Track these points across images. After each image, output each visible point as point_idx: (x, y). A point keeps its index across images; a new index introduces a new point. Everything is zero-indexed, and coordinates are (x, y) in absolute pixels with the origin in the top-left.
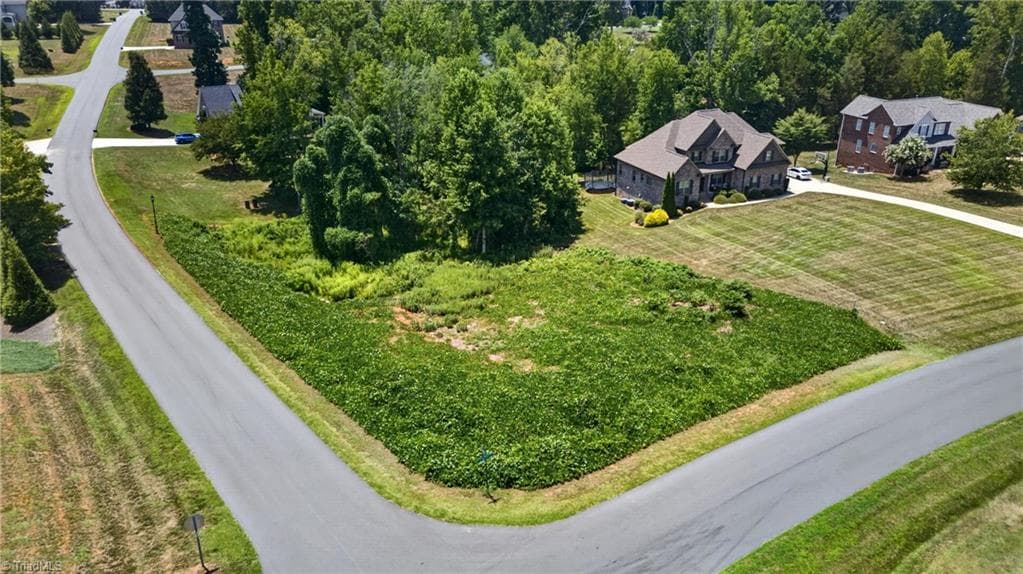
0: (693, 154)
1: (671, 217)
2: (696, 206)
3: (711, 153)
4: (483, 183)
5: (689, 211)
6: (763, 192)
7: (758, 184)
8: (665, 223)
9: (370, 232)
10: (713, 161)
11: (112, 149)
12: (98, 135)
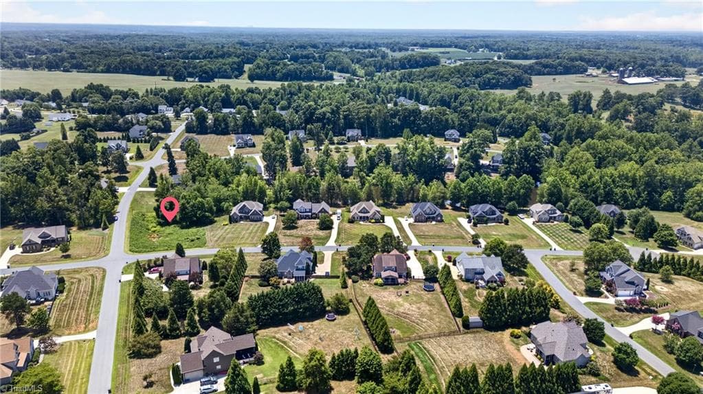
1: (229, 224)
2: (237, 222)
5: (235, 223)
10: (244, 213)
11: (140, 192)
12: (140, 186)
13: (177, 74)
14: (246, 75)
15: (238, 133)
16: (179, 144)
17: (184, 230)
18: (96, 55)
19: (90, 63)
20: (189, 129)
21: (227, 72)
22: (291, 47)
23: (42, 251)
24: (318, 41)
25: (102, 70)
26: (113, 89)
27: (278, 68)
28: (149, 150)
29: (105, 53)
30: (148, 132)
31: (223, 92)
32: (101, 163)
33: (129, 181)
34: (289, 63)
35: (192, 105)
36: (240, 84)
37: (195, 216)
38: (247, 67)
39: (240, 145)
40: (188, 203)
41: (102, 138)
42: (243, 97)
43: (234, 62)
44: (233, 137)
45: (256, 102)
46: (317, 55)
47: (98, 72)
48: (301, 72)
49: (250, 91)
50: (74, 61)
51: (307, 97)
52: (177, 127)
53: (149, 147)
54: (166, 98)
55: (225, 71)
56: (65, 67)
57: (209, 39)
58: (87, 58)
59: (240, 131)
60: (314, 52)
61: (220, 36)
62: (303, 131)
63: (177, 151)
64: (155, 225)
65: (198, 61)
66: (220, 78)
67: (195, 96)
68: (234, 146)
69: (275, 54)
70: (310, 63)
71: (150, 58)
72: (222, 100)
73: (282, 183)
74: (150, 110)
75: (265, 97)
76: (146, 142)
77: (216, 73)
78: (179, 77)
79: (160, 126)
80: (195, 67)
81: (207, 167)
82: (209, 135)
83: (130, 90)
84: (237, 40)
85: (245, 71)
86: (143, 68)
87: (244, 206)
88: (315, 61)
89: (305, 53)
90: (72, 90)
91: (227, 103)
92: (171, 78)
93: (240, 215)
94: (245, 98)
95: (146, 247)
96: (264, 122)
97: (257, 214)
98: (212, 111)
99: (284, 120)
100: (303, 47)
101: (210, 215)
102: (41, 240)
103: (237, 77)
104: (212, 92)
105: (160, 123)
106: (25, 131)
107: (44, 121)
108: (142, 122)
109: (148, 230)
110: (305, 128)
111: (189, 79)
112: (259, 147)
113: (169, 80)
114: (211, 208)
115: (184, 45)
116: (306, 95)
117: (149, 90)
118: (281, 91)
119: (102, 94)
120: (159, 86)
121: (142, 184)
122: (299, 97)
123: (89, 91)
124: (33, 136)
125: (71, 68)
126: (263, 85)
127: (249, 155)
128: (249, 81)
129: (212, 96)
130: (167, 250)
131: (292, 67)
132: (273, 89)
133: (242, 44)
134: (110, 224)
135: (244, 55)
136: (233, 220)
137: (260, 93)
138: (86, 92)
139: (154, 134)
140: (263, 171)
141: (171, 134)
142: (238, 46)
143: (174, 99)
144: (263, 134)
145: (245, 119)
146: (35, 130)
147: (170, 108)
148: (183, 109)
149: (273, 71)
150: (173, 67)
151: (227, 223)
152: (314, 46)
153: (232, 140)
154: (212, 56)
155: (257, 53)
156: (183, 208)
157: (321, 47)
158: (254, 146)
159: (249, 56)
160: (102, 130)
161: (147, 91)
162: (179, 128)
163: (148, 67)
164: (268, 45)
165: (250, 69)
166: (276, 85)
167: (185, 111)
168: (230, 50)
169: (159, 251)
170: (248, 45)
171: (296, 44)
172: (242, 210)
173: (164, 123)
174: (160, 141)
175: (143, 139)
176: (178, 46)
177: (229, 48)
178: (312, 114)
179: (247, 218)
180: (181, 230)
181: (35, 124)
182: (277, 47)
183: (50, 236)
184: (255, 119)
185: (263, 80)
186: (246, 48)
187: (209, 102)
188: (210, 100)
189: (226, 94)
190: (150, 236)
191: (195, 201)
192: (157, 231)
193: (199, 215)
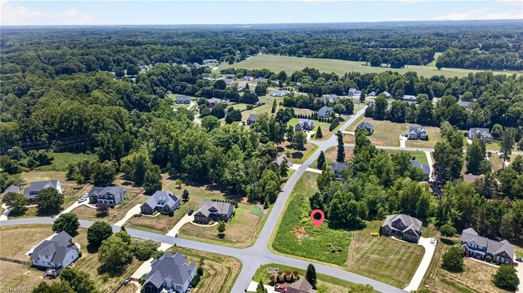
0: (393, 224)
1: (379, 235)
2: (387, 236)
3: (398, 225)
5: (385, 236)
6: (409, 240)
7: (406, 238)
10: (398, 227)
11: (308, 172)
12: (310, 167)
13: (375, 61)
14: (434, 63)
15: (413, 123)
16: (355, 128)
18: (321, 45)
19: (316, 51)
20: (368, 114)
21: (417, 60)
22: (484, 37)
23: (207, 224)
24: (512, 31)
25: (322, 56)
26: (321, 72)
27: (468, 56)
28: (328, 130)
29: (329, 43)
30: (332, 114)
31: (408, 80)
32: (287, 138)
33: (303, 158)
34: (480, 52)
35: (378, 90)
36: (426, 72)
37: (345, 218)
38: (437, 55)
39: (413, 137)
40: (341, 203)
41: (297, 115)
42: (426, 85)
43: (426, 51)
44: (408, 125)
45: (439, 90)
46: (511, 45)
47: (319, 58)
48: (491, 61)
49: (436, 79)
50: (306, 50)
51: (496, 88)
52: (359, 110)
53: (329, 127)
54: (358, 82)
55: (416, 59)
56: (299, 53)
57: (410, 31)
58: (315, 47)
59: (415, 121)
60: (508, 41)
61: (420, 28)
62: (488, 129)
63: (351, 135)
65: (394, 49)
66: (409, 64)
67: (383, 82)
68: (406, 136)
69: (467, 44)
70: (504, 52)
71: (357, 47)
72: (406, 87)
73: (450, 201)
74: (342, 91)
75: (449, 86)
76: (329, 122)
77: (408, 60)
78: (375, 64)
79: (343, 109)
80: (390, 55)
81: (371, 163)
82: (385, 121)
83: (333, 73)
84: (433, 32)
85: (434, 59)
86: (350, 55)
87: (399, 220)
88: (509, 50)
89: (498, 42)
90: (294, 72)
91: (409, 90)
92: (369, 64)
93: (392, 228)
94: (428, 86)
95: (288, 245)
96: (443, 114)
97: (413, 234)
98: (394, 96)
99: (466, 115)
100: (497, 37)
101: (361, 219)
102: (210, 212)
103: (425, 64)
104: (398, 79)
105: (343, 107)
106: (250, 103)
107: (267, 95)
108: (331, 103)
109: (300, 219)
110: (490, 127)
111: (383, 65)
112: (433, 142)
113: (367, 65)
114: (363, 212)
115: (388, 37)
116: (495, 86)
117: (348, 74)
118: (468, 80)
119: (312, 76)
120: (356, 71)
121: (312, 164)
122: (487, 88)
123: (304, 73)
124: (255, 107)
125: (303, 54)
126: (449, 73)
127: (420, 150)
128: (437, 69)
129: (397, 83)
130: (305, 257)
131: (483, 56)
132: (459, 78)
133: (437, 34)
134: (271, 204)
135: (436, 44)
136: (384, 232)
137: (444, 82)
138: (302, 74)
139: (337, 115)
140: (431, 173)
141: (352, 116)
142: (432, 37)
143: (364, 84)
144: (439, 127)
145: (423, 110)
146: (258, 103)
147: (358, 91)
148: (370, 92)
149: (461, 60)
150: (373, 54)
151: (376, 234)
152: (509, 36)
153: (405, 129)
154: (408, 45)
155: (449, 43)
156: (335, 207)
157: (516, 36)
158: (426, 139)
159: (442, 45)
160: (300, 107)
161: (346, 75)
162: (360, 110)
163: (354, 54)
164: (461, 35)
165: (439, 57)
166: (462, 73)
167: (370, 94)
168: (425, 40)
169: (298, 255)
170: (442, 35)
171: (490, 34)
172: (397, 223)
173: (347, 107)
174: (340, 123)
175: (327, 119)
176: (384, 37)
177: (424, 38)
178: (502, 111)
179: (399, 235)
181: (259, 97)
182: (469, 37)
183: (217, 211)
184: (434, 111)
185: (450, 67)
186: (440, 38)
187: (393, 88)
188: (395, 87)
189: (411, 82)
190: (298, 229)
191: (348, 202)
192: (306, 223)
193: (350, 218)
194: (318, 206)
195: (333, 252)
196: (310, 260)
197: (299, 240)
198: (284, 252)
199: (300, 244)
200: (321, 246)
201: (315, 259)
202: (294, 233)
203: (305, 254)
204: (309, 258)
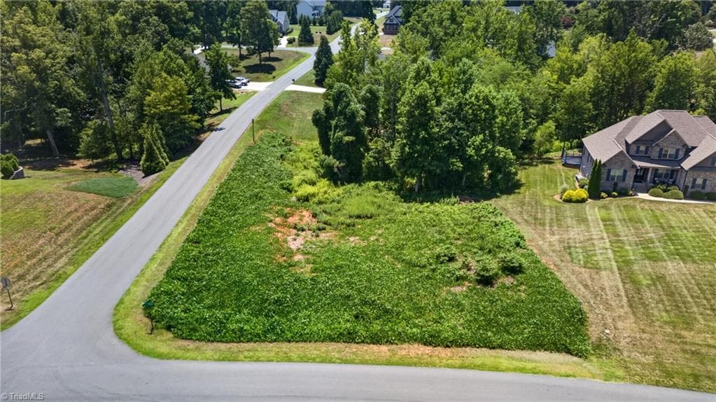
0: (638, 147)
1: (590, 197)
2: (623, 193)
3: (658, 150)
4: (410, 141)
5: (614, 196)
6: (707, 194)
7: (703, 186)
8: (583, 201)
9: (343, 162)
10: (660, 156)
17: (415, 206)
33: (274, 73)
37: (462, 152)
64: (311, 174)
87: (664, 127)
101: (511, 156)
109: (289, 190)
121: (302, 79)
130: (349, 337)
136: (608, 183)
169: (303, 338)
179: (669, 182)
180: (404, 206)
190: (286, 216)
191: (464, 92)
192: (316, 200)
193: (478, 149)
194: (347, 134)
195: (486, 280)
196: (384, 349)
197: (298, 258)
198: (219, 333)
199: (306, 271)
200: (411, 264)
201: (413, 339)
202: (270, 231)
203: (345, 322)
204: (375, 340)
